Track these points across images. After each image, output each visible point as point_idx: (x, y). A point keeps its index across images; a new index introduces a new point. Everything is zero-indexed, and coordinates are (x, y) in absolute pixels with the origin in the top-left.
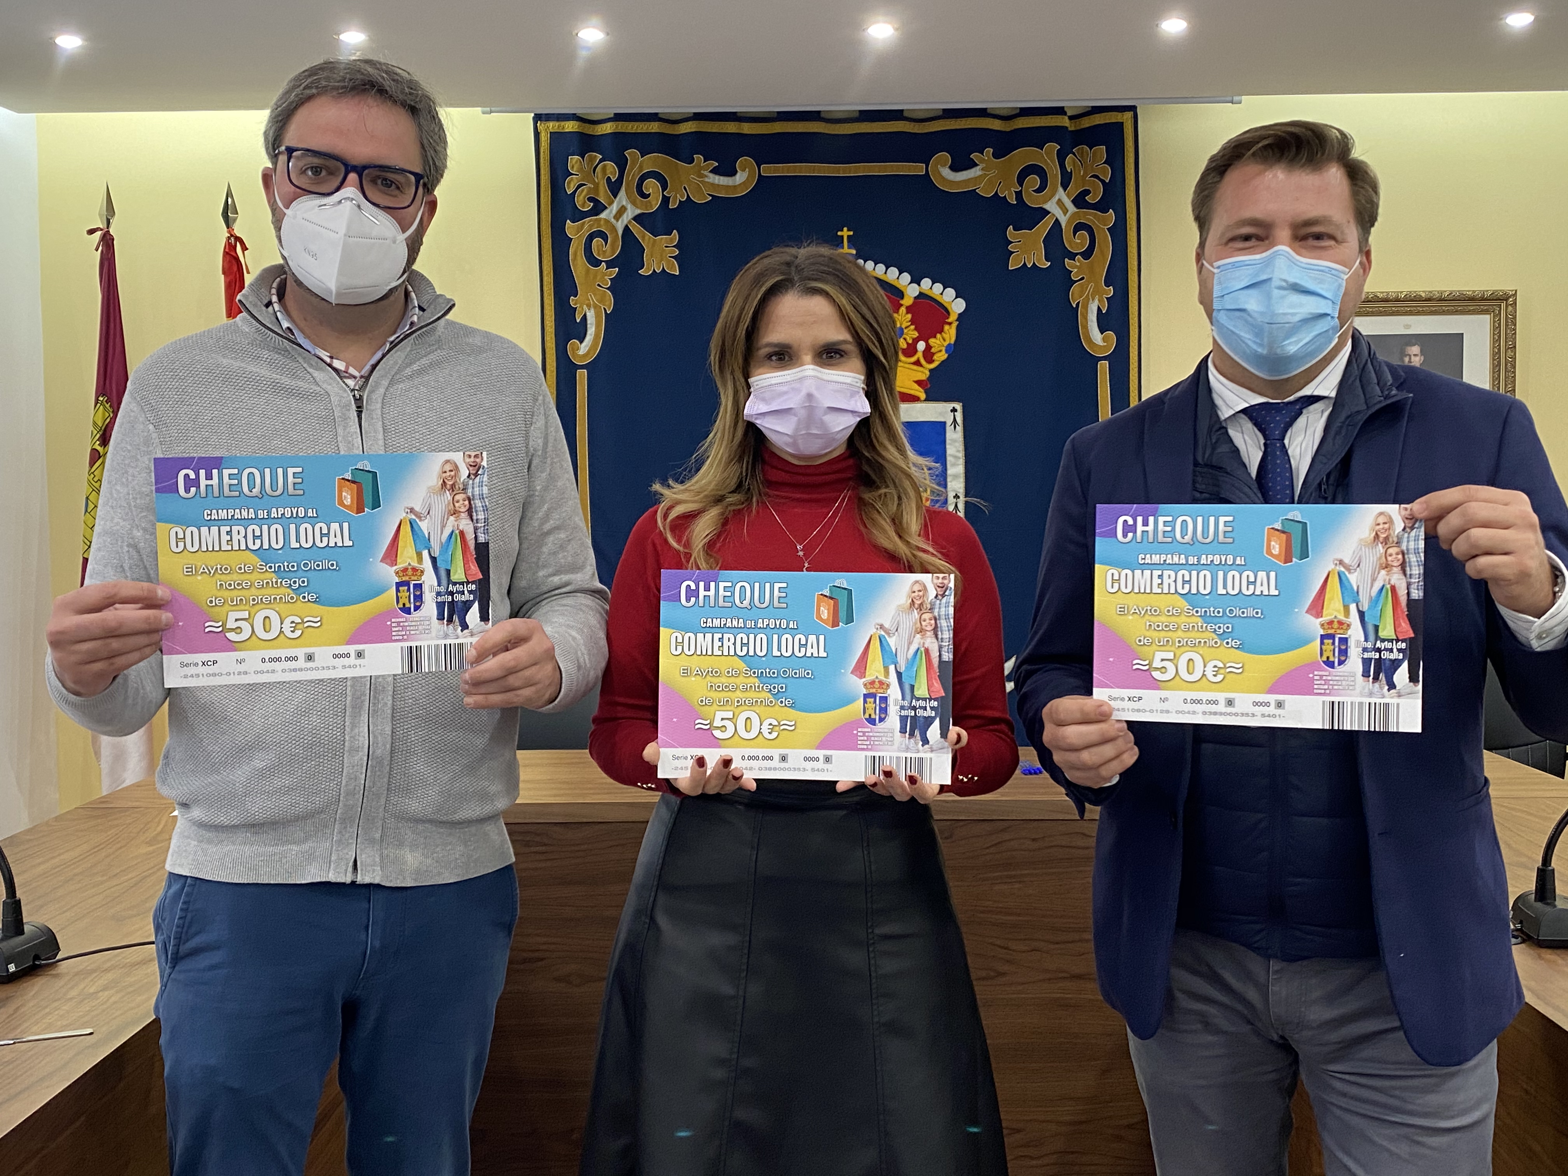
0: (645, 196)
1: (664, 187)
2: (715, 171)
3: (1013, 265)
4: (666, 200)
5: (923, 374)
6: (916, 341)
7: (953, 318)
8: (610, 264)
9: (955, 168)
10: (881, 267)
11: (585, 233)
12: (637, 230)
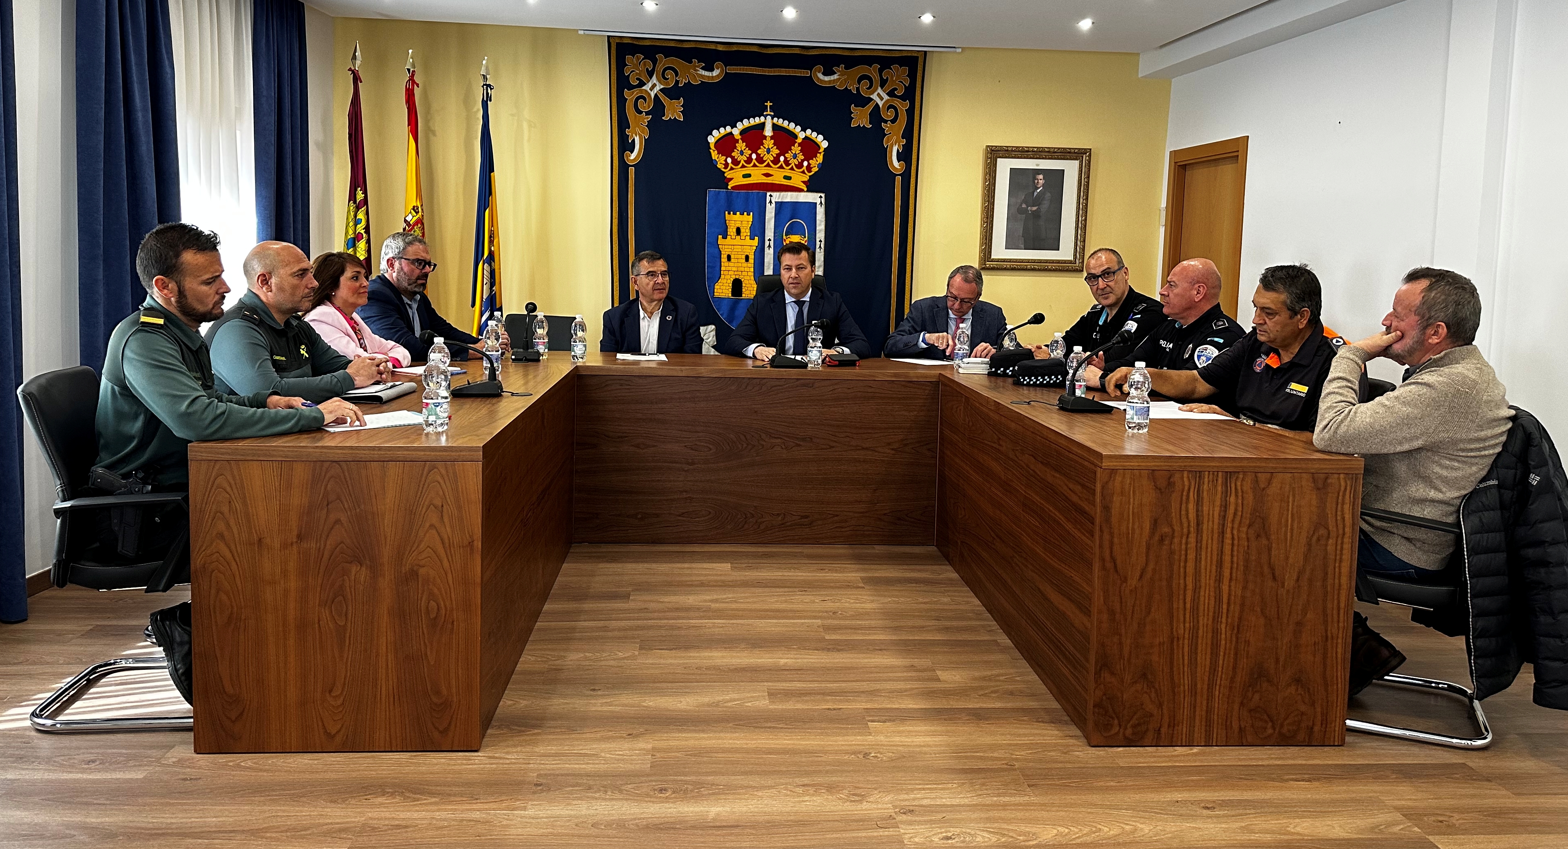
0: (666, 79)
1: (677, 75)
2: (703, 68)
3: (853, 125)
4: (677, 82)
5: (806, 178)
6: (803, 161)
7: (821, 150)
8: (647, 113)
9: (825, 74)
10: (786, 122)
11: (635, 96)
12: (662, 97)
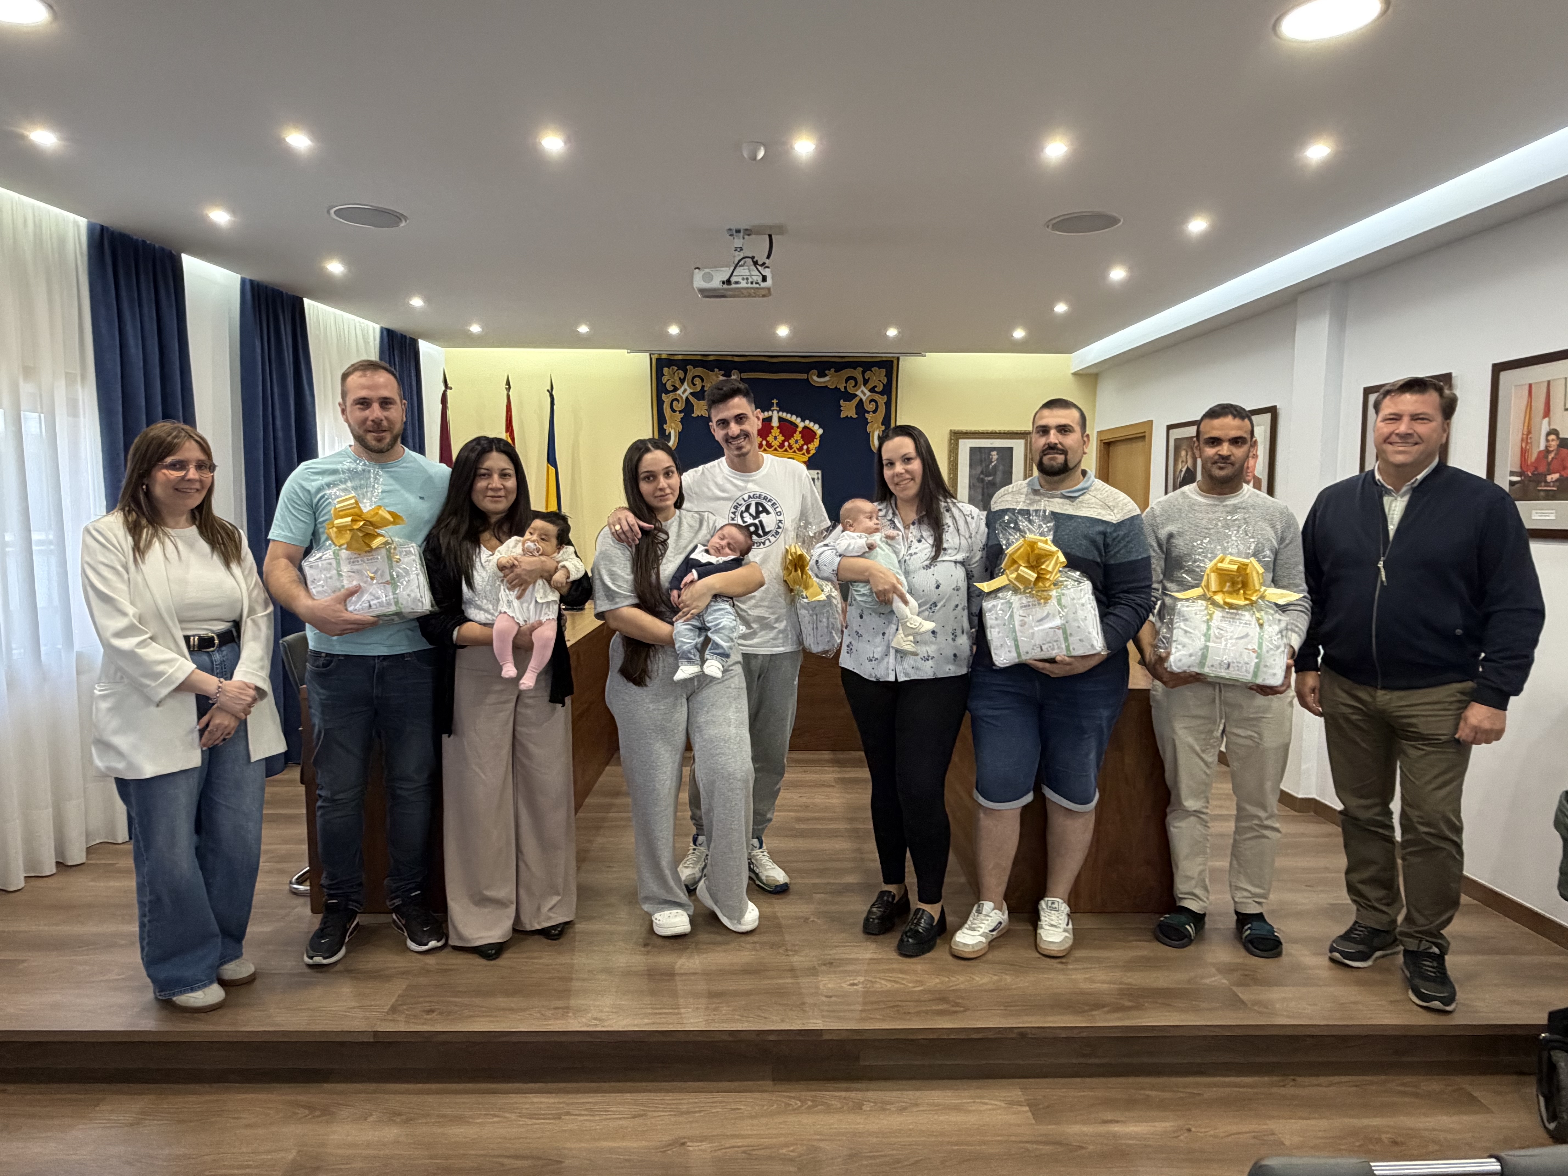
0: (694, 385)
1: (703, 380)
3: (843, 415)
4: (703, 387)
5: (806, 459)
6: (803, 445)
7: (818, 436)
8: (680, 412)
9: (819, 376)
10: (789, 415)
11: (671, 398)
12: (691, 398)
